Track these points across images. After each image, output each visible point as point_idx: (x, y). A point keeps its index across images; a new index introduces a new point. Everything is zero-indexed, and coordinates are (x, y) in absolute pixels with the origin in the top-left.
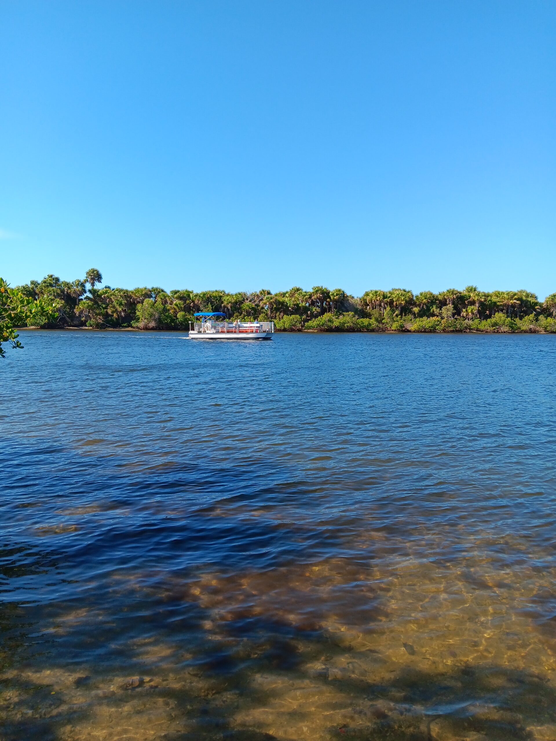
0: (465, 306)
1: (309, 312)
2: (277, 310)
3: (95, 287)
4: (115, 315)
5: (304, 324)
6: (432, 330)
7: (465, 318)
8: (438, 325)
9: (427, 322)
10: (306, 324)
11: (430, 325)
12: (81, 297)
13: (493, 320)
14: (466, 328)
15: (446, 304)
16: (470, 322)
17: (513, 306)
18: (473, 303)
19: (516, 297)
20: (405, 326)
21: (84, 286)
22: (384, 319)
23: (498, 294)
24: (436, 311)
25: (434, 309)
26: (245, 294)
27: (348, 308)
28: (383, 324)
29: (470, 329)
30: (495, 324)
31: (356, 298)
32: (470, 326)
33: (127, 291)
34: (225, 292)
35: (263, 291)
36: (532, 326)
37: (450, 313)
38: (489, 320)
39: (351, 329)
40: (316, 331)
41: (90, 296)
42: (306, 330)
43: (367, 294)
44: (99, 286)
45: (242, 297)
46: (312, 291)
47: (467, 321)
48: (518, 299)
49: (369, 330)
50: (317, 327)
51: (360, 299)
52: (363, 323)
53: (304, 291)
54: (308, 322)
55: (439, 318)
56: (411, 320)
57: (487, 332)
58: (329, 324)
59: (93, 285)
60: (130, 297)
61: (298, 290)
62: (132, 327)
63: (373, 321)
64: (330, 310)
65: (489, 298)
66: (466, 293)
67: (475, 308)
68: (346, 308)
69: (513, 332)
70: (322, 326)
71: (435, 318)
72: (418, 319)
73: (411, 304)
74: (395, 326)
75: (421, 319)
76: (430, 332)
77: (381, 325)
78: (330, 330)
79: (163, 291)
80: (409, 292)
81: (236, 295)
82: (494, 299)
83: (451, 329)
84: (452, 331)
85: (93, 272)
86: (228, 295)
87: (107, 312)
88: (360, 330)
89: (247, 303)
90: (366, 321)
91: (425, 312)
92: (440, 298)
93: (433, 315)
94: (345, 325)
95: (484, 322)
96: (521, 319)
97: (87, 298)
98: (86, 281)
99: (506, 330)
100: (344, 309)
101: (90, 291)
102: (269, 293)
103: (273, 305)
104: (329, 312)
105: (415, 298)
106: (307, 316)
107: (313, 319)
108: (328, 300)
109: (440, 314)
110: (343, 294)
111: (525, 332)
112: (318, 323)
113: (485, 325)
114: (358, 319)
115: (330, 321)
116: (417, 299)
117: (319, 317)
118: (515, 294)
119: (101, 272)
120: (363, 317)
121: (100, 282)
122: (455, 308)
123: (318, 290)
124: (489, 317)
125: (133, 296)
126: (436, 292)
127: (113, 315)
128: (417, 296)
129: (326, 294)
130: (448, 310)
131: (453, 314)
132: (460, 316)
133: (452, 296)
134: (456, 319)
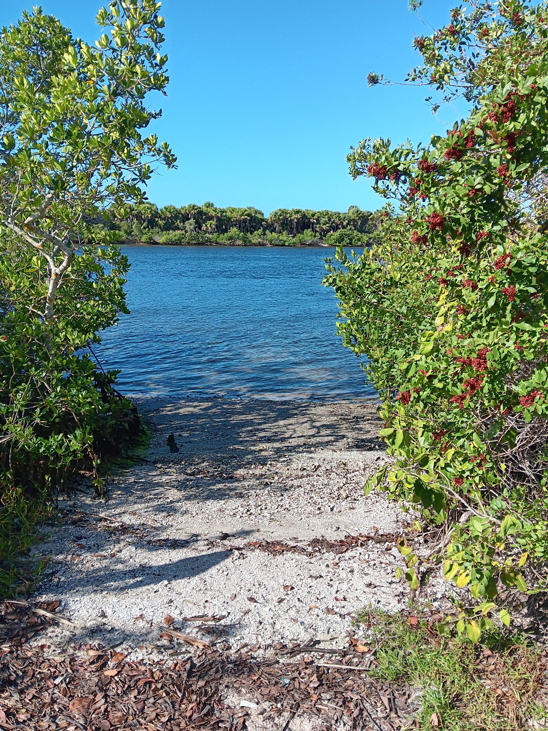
0: (205, 221)
7: (206, 232)
9: (173, 235)
11: (176, 238)
13: (229, 234)
14: (207, 241)
15: (188, 219)
16: (210, 236)
17: (245, 221)
18: (211, 218)
19: (246, 213)
20: (154, 238)
22: (133, 231)
23: (233, 210)
24: (181, 225)
25: (178, 223)
28: (132, 236)
29: (210, 242)
30: (231, 238)
32: (210, 239)
36: (260, 240)
37: (192, 227)
38: (225, 234)
47: (207, 234)
48: (248, 215)
49: (120, 242)
55: (184, 232)
56: (158, 233)
57: (224, 245)
63: (122, 233)
65: (224, 214)
66: (205, 209)
67: (213, 223)
69: (246, 245)
71: (179, 232)
72: (164, 232)
73: (157, 217)
74: (144, 238)
75: (167, 232)
76: (177, 244)
77: (130, 238)
80: (153, 205)
82: (229, 214)
83: (194, 242)
84: (195, 244)
91: (169, 226)
92: (183, 212)
93: (177, 228)
95: (222, 236)
96: (251, 234)
99: (240, 243)
105: (159, 212)
109: (184, 228)
111: (255, 245)
113: (223, 238)
116: (162, 213)
118: (246, 211)
122: (196, 223)
124: (226, 231)
126: (178, 207)
128: (161, 210)
130: (191, 224)
131: (195, 228)
132: (201, 230)
133: (193, 212)
134: (198, 232)
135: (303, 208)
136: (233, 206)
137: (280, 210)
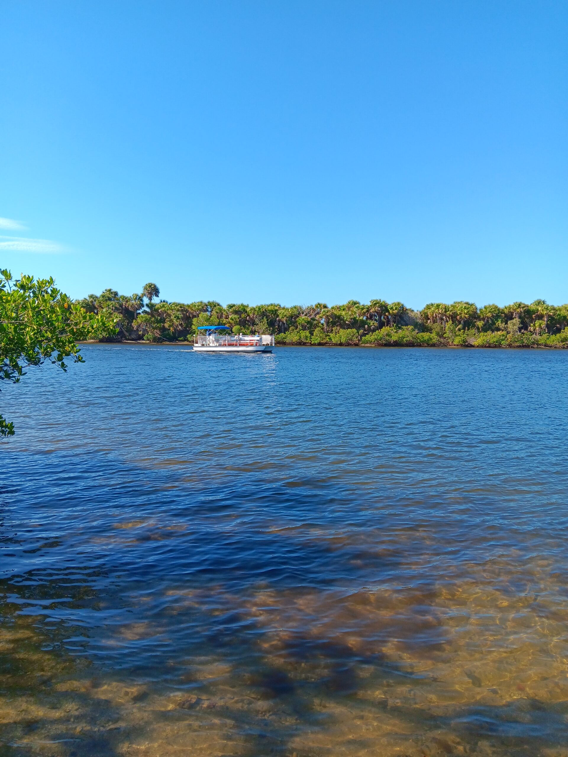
0: (532, 320)
1: (366, 326)
2: (334, 324)
3: (153, 302)
4: (171, 328)
5: (361, 339)
6: (497, 346)
7: (532, 333)
8: (503, 340)
9: (491, 337)
10: (363, 338)
11: (495, 339)
12: (138, 312)
13: (563, 335)
14: (533, 343)
15: (512, 318)
16: (538, 337)
18: (541, 317)
20: (468, 340)
21: (142, 300)
22: (445, 333)
24: (502, 326)
25: (499, 323)
26: (300, 308)
27: (408, 322)
28: (445, 338)
29: (538, 344)
31: (416, 311)
32: (537, 341)
33: (183, 305)
34: (280, 306)
35: (319, 304)
37: (516, 327)
38: (558, 335)
39: (411, 343)
40: (374, 345)
41: (148, 310)
42: (363, 345)
43: (428, 307)
44: (156, 300)
45: (298, 310)
46: (370, 304)
47: (534, 335)
49: (430, 345)
50: (374, 342)
51: (420, 313)
52: (423, 338)
53: (361, 304)
54: (365, 336)
55: (504, 333)
56: (475, 334)
57: (555, 348)
58: (387, 338)
59: (150, 299)
60: (187, 311)
61: (355, 303)
62: (188, 341)
63: (434, 335)
64: (388, 324)
65: (558, 312)
66: (533, 308)
67: (544, 323)
68: (405, 321)
70: (380, 340)
71: (499, 333)
72: (482, 334)
73: (475, 318)
74: (457, 340)
75: (485, 334)
76: (495, 347)
77: (442, 340)
78: (388, 344)
79: (219, 305)
80: (472, 305)
81: (292, 309)
82: (564, 312)
83: (518, 344)
84: (519, 347)
85: (150, 286)
86: (284, 308)
87: (164, 326)
88: (420, 344)
89: (303, 317)
90: (426, 336)
91: (490, 326)
92: (506, 311)
93: (498, 329)
94: (405, 339)
95: (553, 337)
97: (145, 312)
98: (144, 295)
100: (404, 323)
101: (147, 305)
102: (325, 307)
103: (329, 319)
104: (387, 326)
105: (478, 312)
106: (365, 330)
107: (371, 333)
108: (387, 314)
109: (506, 329)
110: (403, 307)
112: (376, 337)
113: (554, 339)
115: (388, 335)
116: (481, 312)
117: (377, 331)
119: (159, 286)
120: (423, 332)
121: (157, 296)
122: (522, 322)
123: (376, 303)
124: (558, 331)
125: (189, 310)
126: (501, 306)
127: (170, 329)
128: (480, 310)
129: (384, 308)
130: (514, 325)
131: (520, 329)
132: (527, 330)
133: (519, 310)
134: (523, 333)
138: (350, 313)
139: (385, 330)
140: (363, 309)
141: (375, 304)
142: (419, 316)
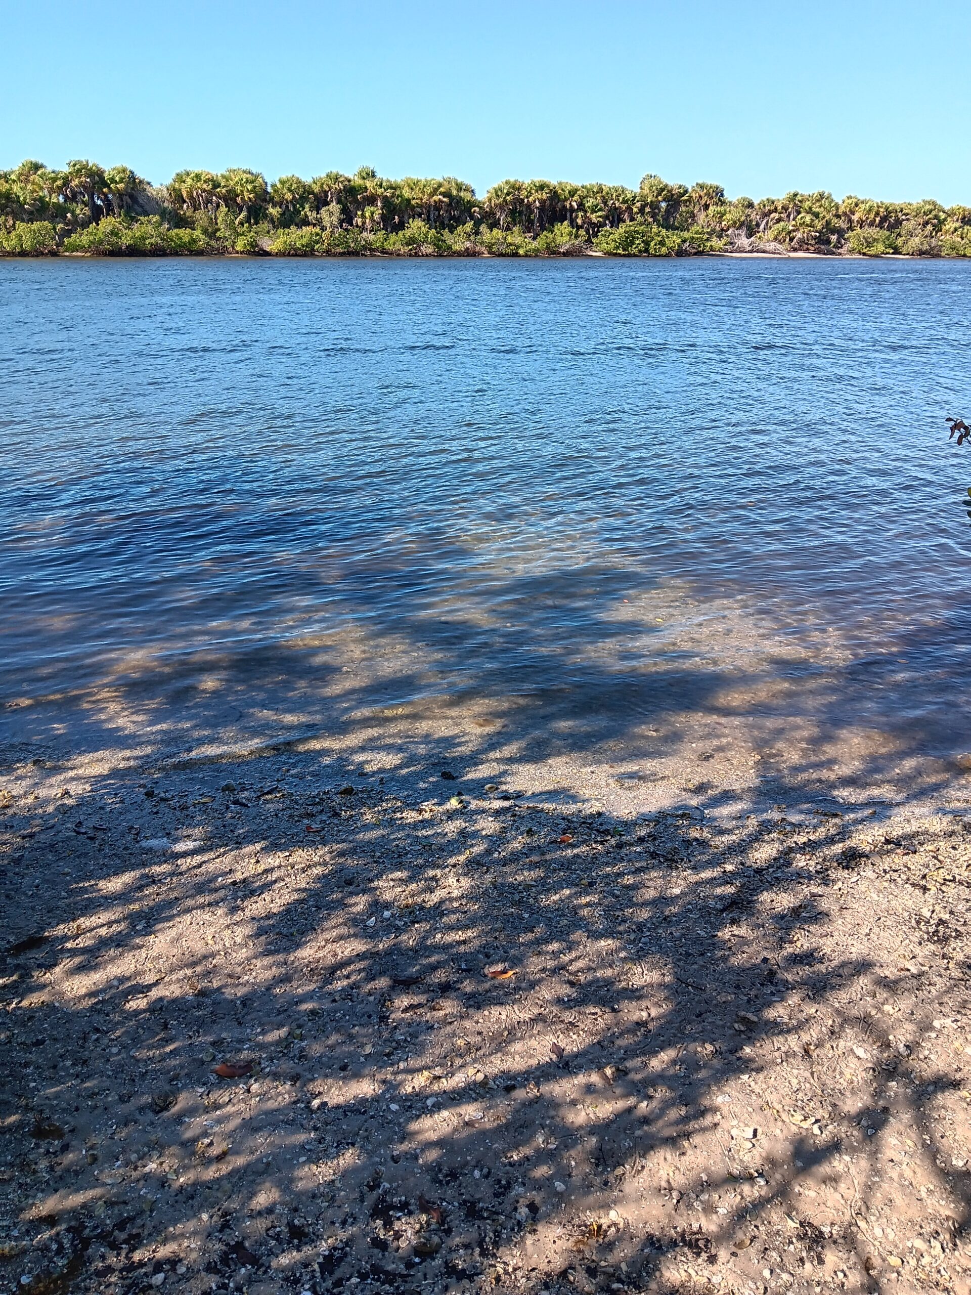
0: (360, 205)
1: (68, 215)
5: (62, 241)
6: (307, 252)
7: (362, 228)
8: (317, 242)
9: (299, 236)
10: (66, 239)
11: (304, 241)
13: (408, 233)
14: (365, 248)
15: (327, 204)
16: (371, 237)
17: (438, 206)
18: (371, 200)
19: (442, 189)
20: (260, 243)
22: (219, 230)
23: (413, 185)
24: (312, 216)
25: (307, 211)
27: (147, 208)
28: (218, 239)
29: (371, 250)
30: (411, 241)
31: (158, 186)
32: (371, 244)
36: (468, 244)
37: (334, 219)
38: (400, 233)
39: (159, 249)
40: (89, 255)
42: (68, 254)
43: (180, 178)
46: (66, 170)
47: (365, 234)
48: (444, 195)
49: (191, 251)
50: (89, 247)
51: (168, 190)
52: (180, 238)
53: (49, 169)
54: (69, 236)
55: (317, 230)
56: (268, 232)
57: (399, 255)
58: (114, 239)
61: (36, 167)
63: (198, 233)
64: (110, 210)
65: (398, 192)
66: (358, 181)
67: (374, 212)
68: (142, 207)
69: (441, 256)
70: (100, 244)
71: (306, 230)
72: (280, 231)
73: (265, 200)
74: (240, 243)
75: (287, 230)
76: (305, 255)
77: (213, 243)
78: (116, 253)
80: (258, 176)
82: (406, 193)
83: (340, 249)
84: (342, 254)
88: (177, 251)
90: (184, 234)
91: (290, 219)
92: (316, 189)
93: (306, 222)
94: (147, 241)
95: (393, 237)
96: (451, 232)
99: (429, 251)
100: (140, 210)
104: (108, 214)
105: (269, 189)
106: (67, 224)
107: (79, 229)
108: (105, 190)
109: (319, 221)
110: (132, 177)
111: (459, 254)
112: (90, 237)
113: (395, 242)
114: (169, 229)
115: (114, 233)
116: (275, 191)
117: (91, 226)
118: (440, 185)
120: (179, 227)
122: (344, 211)
123: (81, 169)
124: (401, 226)
126: (307, 179)
128: (273, 186)
129: (96, 178)
131: (341, 222)
132: (352, 225)
133: (335, 187)
134: (346, 230)
135: (553, 181)
136: (415, 177)
137: (507, 182)
138: (29, 187)
139: (107, 224)
140: (54, 180)
141: (79, 170)
142: (166, 193)
